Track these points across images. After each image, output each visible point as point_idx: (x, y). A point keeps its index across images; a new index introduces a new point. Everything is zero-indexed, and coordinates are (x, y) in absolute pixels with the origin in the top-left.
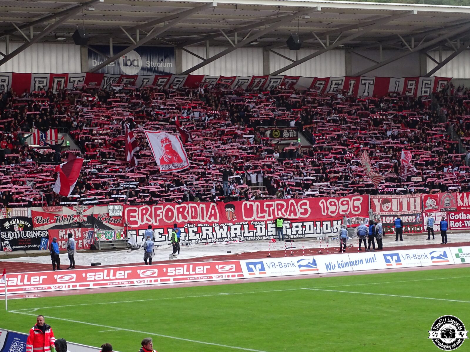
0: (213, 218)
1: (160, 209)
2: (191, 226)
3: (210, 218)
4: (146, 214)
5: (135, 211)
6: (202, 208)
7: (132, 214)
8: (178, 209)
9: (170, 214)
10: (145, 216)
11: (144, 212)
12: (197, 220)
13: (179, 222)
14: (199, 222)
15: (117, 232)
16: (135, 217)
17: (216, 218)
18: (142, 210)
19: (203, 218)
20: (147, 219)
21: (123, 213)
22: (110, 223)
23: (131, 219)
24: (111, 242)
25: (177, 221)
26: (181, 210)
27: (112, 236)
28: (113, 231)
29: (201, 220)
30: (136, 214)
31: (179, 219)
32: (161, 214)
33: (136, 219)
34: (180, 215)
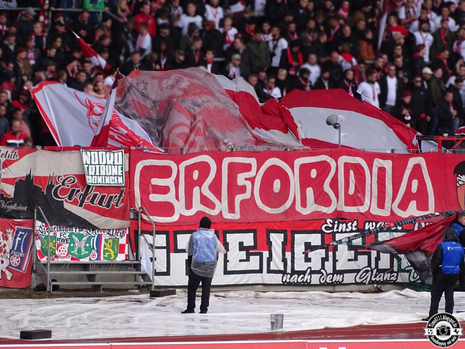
0: (413, 204)
1: (247, 168)
2: (342, 227)
3: (403, 206)
4: (200, 183)
5: (166, 172)
6: (382, 170)
7: (155, 181)
8: (305, 169)
9: (277, 185)
10: (196, 190)
11: (196, 175)
12: (363, 209)
13: (305, 212)
14: (368, 217)
15: (105, 236)
16: (165, 190)
17: (423, 205)
18: (189, 170)
19: (381, 205)
20: (204, 200)
21: (129, 175)
22: (87, 207)
23: (154, 198)
24: (85, 267)
25: (298, 207)
26: (314, 173)
27: (89, 249)
28: (94, 234)
29: (376, 211)
30: (169, 182)
31: (304, 204)
32: (248, 184)
33: (169, 197)
34: (310, 191)
